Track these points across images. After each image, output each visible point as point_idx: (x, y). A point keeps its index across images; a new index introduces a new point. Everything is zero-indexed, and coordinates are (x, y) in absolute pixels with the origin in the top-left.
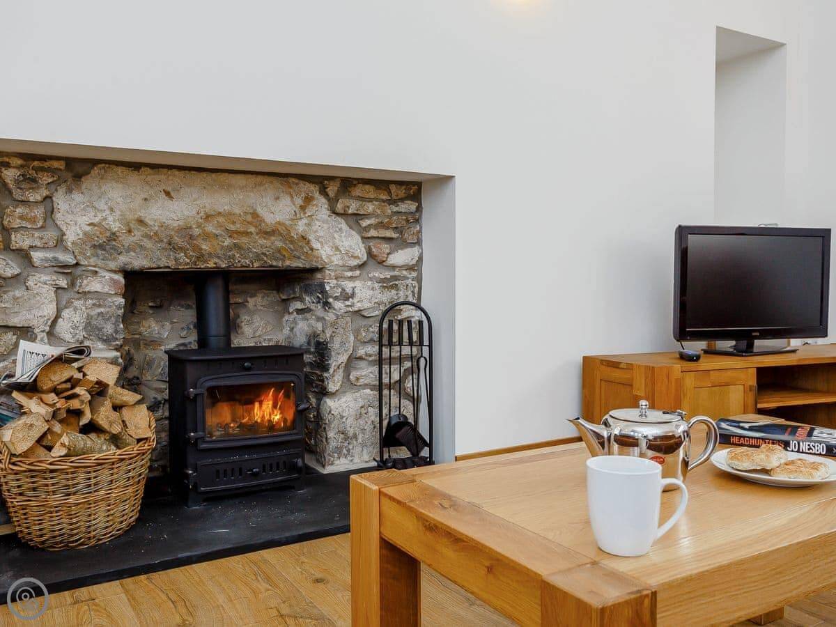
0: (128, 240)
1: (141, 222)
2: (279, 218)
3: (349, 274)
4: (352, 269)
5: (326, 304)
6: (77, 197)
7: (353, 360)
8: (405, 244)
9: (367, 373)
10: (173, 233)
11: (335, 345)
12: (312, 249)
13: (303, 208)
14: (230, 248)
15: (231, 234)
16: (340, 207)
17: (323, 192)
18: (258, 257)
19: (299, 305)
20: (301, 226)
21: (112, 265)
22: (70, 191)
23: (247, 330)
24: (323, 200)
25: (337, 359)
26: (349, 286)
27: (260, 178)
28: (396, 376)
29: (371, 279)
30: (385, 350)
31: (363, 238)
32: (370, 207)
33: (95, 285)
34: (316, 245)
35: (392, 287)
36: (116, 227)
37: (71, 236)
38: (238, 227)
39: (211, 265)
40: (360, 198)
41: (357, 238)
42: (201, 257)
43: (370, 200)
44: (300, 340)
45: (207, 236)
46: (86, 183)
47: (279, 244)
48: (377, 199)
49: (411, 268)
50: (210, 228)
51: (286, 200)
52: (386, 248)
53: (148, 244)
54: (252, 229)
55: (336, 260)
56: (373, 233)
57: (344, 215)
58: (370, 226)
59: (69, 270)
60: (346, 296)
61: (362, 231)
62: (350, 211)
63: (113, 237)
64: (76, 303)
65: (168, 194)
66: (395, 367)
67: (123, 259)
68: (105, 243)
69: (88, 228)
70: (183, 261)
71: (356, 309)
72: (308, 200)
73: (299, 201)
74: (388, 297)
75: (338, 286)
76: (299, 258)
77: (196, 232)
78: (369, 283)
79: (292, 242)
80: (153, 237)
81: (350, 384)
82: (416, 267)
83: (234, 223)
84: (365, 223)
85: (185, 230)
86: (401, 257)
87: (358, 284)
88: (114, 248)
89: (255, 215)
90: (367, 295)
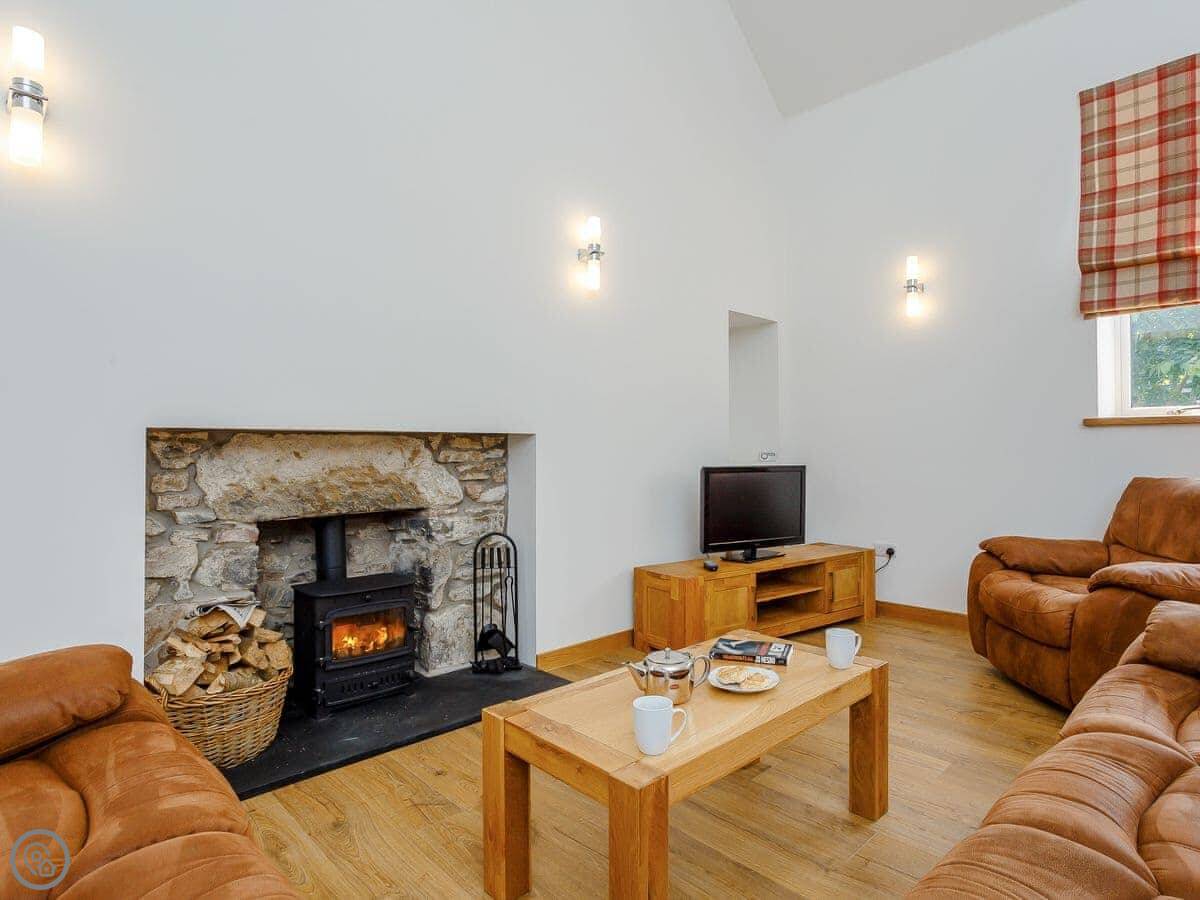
0: (262, 496)
1: (274, 480)
2: (391, 469)
3: (449, 511)
4: (452, 507)
5: (430, 537)
6: (218, 462)
7: (452, 581)
8: (494, 484)
9: (464, 591)
10: (300, 487)
11: (437, 571)
12: (418, 493)
13: (411, 460)
14: (350, 497)
15: (351, 485)
16: (441, 458)
17: (428, 445)
18: (373, 502)
19: (405, 536)
20: (409, 475)
21: (248, 518)
22: (212, 457)
23: (358, 558)
24: (428, 452)
25: (439, 582)
26: (448, 521)
27: (376, 437)
28: (488, 591)
29: (467, 514)
30: (479, 572)
31: (460, 481)
32: (466, 456)
33: (231, 536)
34: (421, 489)
35: (484, 520)
36: (251, 484)
37: (211, 497)
38: (357, 478)
39: (334, 512)
40: (458, 449)
41: (456, 481)
42: (325, 506)
43: (467, 450)
44: (405, 565)
45: (330, 488)
46: (227, 450)
47: (391, 491)
48: (471, 449)
49: (499, 503)
50: (333, 481)
51: (398, 454)
52: (479, 488)
53: (279, 498)
54: (369, 480)
55: (438, 500)
56: (469, 477)
57: (445, 463)
58: (466, 471)
59: (210, 526)
60: (446, 530)
61: (460, 475)
62: (450, 461)
63: (249, 495)
64: (215, 553)
65: (297, 454)
66: (488, 585)
67: (257, 512)
68: (242, 500)
69: (227, 488)
70: (311, 511)
71: (454, 539)
72: (416, 453)
73: (408, 455)
74: (479, 529)
75: (440, 521)
76: (408, 501)
77: (322, 485)
78: (466, 517)
79: (402, 488)
80: (287, 492)
81: (448, 601)
82: (502, 502)
83: (353, 475)
84: (462, 469)
85: (312, 485)
86: (492, 494)
87: (456, 519)
88: (249, 503)
89: (371, 468)
90: (464, 528)
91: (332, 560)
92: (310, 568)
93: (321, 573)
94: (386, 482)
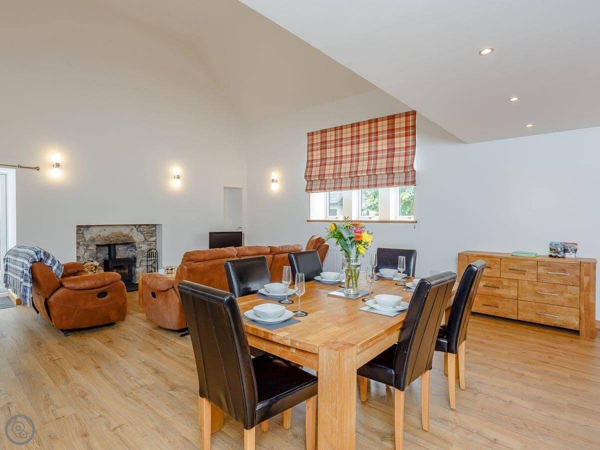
0: (97, 239)
1: (99, 236)
2: (126, 232)
3: (141, 243)
5: (136, 249)
7: (141, 261)
8: (152, 236)
9: (145, 263)
10: (105, 237)
11: (138, 258)
12: (133, 239)
13: (131, 231)
14: (116, 239)
15: (117, 237)
16: (139, 230)
17: (135, 227)
18: (122, 240)
19: (130, 249)
20: (131, 234)
21: (94, 244)
22: (86, 231)
23: (119, 255)
24: (135, 229)
25: (138, 261)
26: (141, 246)
27: (123, 226)
28: (150, 264)
30: (148, 259)
31: (144, 236)
32: (145, 230)
33: (90, 248)
34: (134, 237)
35: (150, 245)
37: (87, 239)
38: (118, 235)
39: (113, 243)
40: (143, 228)
41: (142, 236)
42: (111, 242)
44: (130, 257)
46: (89, 230)
47: (126, 238)
48: (146, 228)
49: (154, 241)
50: (113, 236)
51: (128, 230)
52: (149, 237)
53: (101, 240)
54: (121, 235)
55: (138, 240)
56: (146, 235)
57: (140, 231)
59: (86, 246)
60: (140, 248)
61: (144, 234)
63: (94, 238)
64: (87, 251)
65: (104, 230)
66: (150, 262)
67: (96, 243)
68: (93, 240)
69: (90, 237)
70: (108, 242)
71: (142, 250)
72: (132, 229)
73: (130, 229)
74: (149, 247)
75: (138, 246)
76: (130, 240)
77: (110, 237)
78: (145, 245)
79: (129, 237)
80: (102, 238)
81: (141, 266)
85: (108, 237)
86: (152, 239)
87: (143, 245)
88: (95, 241)
89: (121, 232)
90: (145, 247)
91: (112, 255)
92: (107, 256)
93: (110, 257)
94: (125, 236)
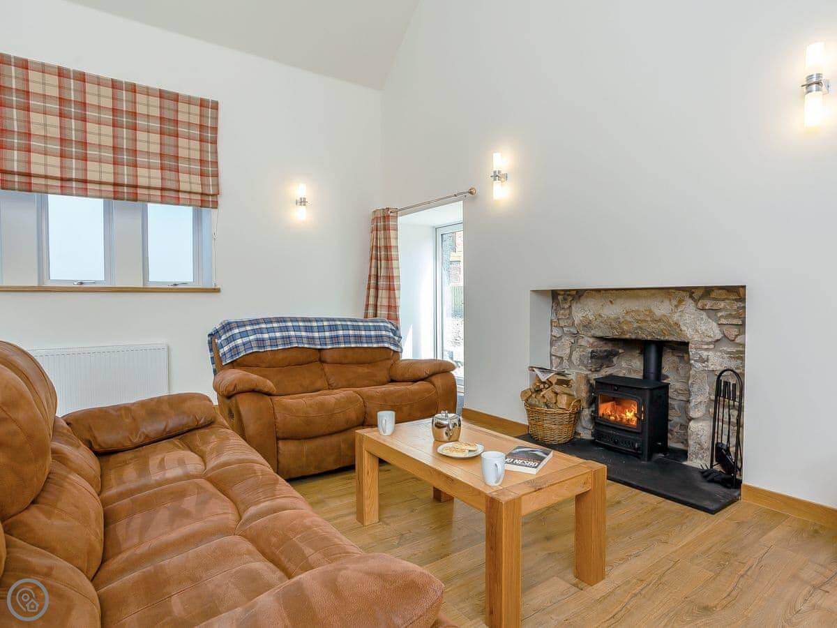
0: (595, 323)
1: (600, 315)
2: (663, 312)
3: (706, 347)
4: (708, 344)
5: (690, 364)
6: (579, 305)
7: (711, 401)
10: (612, 321)
12: (681, 330)
14: (636, 329)
15: (638, 321)
16: (701, 305)
17: (691, 297)
18: (650, 333)
20: (676, 317)
21: (589, 334)
22: (577, 302)
24: (691, 301)
26: (705, 354)
27: (653, 291)
29: (720, 351)
30: (719, 399)
31: (719, 325)
32: (722, 305)
33: (582, 342)
34: (684, 328)
36: (591, 317)
37: (576, 322)
38: (642, 317)
39: (627, 337)
40: (715, 299)
41: (715, 324)
42: (623, 333)
43: (723, 300)
45: (627, 322)
46: (582, 300)
47: (662, 327)
50: (628, 318)
51: (667, 302)
52: (735, 331)
53: (602, 325)
54: (649, 319)
55: (696, 338)
57: (704, 310)
58: (722, 316)
59: (575, 335)
60: (704, 361)
61: (717, 320)
62: (707, 308)
63: (590, 322)
64: (577, 349)
65: (611, 302)
67: (593, 332)
68: (587, 325)
69: (581, 318)
71: (711, 369)
72: (680, 302)
73: (674, 302)
75: (696, 353)
76: (674, 335)
77: (622, 320)
78: (719, 354)
79: (670, 326)
80: (605, 322)
83: (639, 316)
84: (720, 314)
85: (617, 319)
87: (711, 353)
88: (590, 327)
89: (650, 311)
90: (717, 361)
94: (659, 321)
